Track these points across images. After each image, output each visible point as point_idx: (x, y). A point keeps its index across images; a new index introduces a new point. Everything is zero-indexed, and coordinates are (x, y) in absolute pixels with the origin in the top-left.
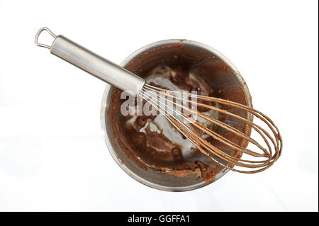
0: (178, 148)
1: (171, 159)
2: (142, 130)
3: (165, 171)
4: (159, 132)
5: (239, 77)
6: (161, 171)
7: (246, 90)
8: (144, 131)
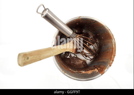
0: (85, 62)
1: (83, 66)
2: (68, 57)
3: (82, 72)
4: (75, 56)
5: (106, 27)
6: (80, 73)
7: (110, 32)
8: (69, 57)
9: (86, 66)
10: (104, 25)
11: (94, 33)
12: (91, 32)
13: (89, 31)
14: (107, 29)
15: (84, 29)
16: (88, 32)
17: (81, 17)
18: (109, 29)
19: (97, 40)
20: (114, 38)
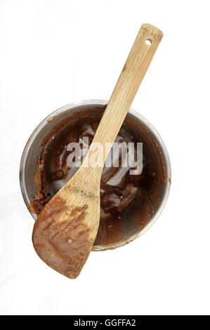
0: (63, 176)
1: (53, 169)
3: (41, 163)
6: (41, 159)
7: (121, 243)
9: (54, 177)
10: (142, 232)
11: (124, 210)
12: (129, 204)
13: (130, 201)
14: (131, 239)
15: (138, 190)
16: (130, 199)
17: (168, 182)
18: (128, 243)
19: (108, 215)
20: (105, 250)
